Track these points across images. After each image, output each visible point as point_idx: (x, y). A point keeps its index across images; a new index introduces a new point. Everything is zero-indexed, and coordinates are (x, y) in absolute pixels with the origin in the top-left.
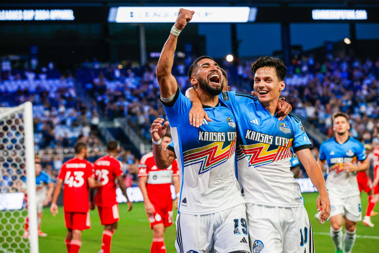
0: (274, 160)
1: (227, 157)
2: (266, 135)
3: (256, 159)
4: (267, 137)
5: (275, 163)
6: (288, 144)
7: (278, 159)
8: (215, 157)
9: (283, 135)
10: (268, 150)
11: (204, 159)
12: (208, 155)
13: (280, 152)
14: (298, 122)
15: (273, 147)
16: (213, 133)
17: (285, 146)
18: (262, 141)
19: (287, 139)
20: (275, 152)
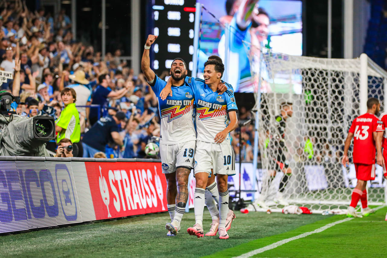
0: (212, 117)
1: (182, 114)
2: (208, 103)
3: (202, 116)
4: (208, 104)
5: (212, 118)
6: (221, 108)
7: (214, 116)
8: (175, 114)
9: (217, 103)
10: (209, 111)
11: (169, 115)
12: (171, 113)
13: (216, 112)
14: (230, 96)
15: (211, 109)
16: (174, 101)
17: (219, 109)
18: (206, 106)
19: (220, 105)
20: (212, 112)
